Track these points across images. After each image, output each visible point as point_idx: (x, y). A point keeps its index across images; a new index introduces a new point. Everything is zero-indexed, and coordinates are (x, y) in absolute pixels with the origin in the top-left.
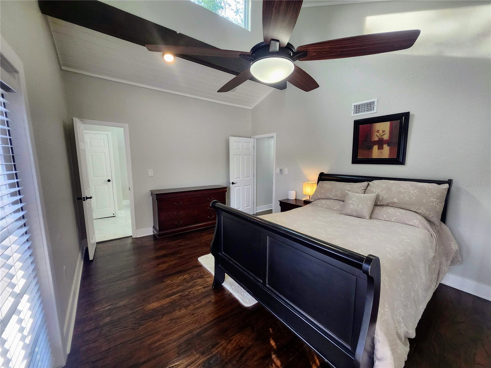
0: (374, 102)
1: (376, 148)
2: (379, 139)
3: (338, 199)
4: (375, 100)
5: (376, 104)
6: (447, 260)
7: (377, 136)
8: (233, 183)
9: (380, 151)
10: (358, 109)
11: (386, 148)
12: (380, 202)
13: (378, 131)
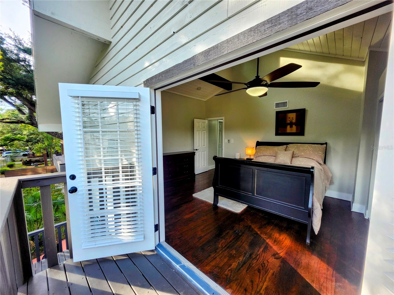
0: (287, 102)
1: (288, 127)
2: (290, 122)
3: (271, 155)
4: (287, 101)
5: (288, 103)
6: (328, 182)
7: (289, 120)
8: (196, 150)
9: (291, 128)
10: (278, 105)
11: (294, 127)
12: (295, 155)
13: (290, 118)
